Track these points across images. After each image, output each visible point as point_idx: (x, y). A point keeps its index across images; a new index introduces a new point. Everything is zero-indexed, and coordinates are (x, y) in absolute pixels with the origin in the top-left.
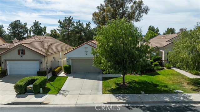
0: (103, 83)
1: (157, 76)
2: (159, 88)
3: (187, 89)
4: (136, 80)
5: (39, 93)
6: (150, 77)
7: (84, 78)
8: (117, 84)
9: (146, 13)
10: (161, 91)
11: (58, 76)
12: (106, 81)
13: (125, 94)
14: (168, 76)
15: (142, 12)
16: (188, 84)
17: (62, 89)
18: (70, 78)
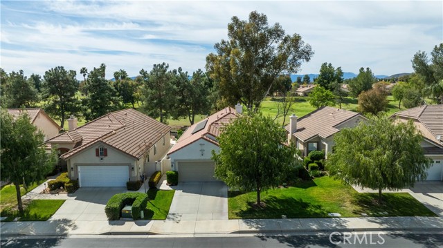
0: (228, 201)
1: (311, 188)
2: (308, 209)
3: (347, 211)
4: (278, 196)
5: (139, 218)
6: (301, 190)
7: (200, 193)
8: (249, 204)
9: (308, 60)
10: (310, 214)
11: (159, 190)
12: (233, 199)
13: (259, 218)
14: (328, 189)
15: (300, 57)
16: (352, 202)
17: (171, 211)
18: (178, 193)
